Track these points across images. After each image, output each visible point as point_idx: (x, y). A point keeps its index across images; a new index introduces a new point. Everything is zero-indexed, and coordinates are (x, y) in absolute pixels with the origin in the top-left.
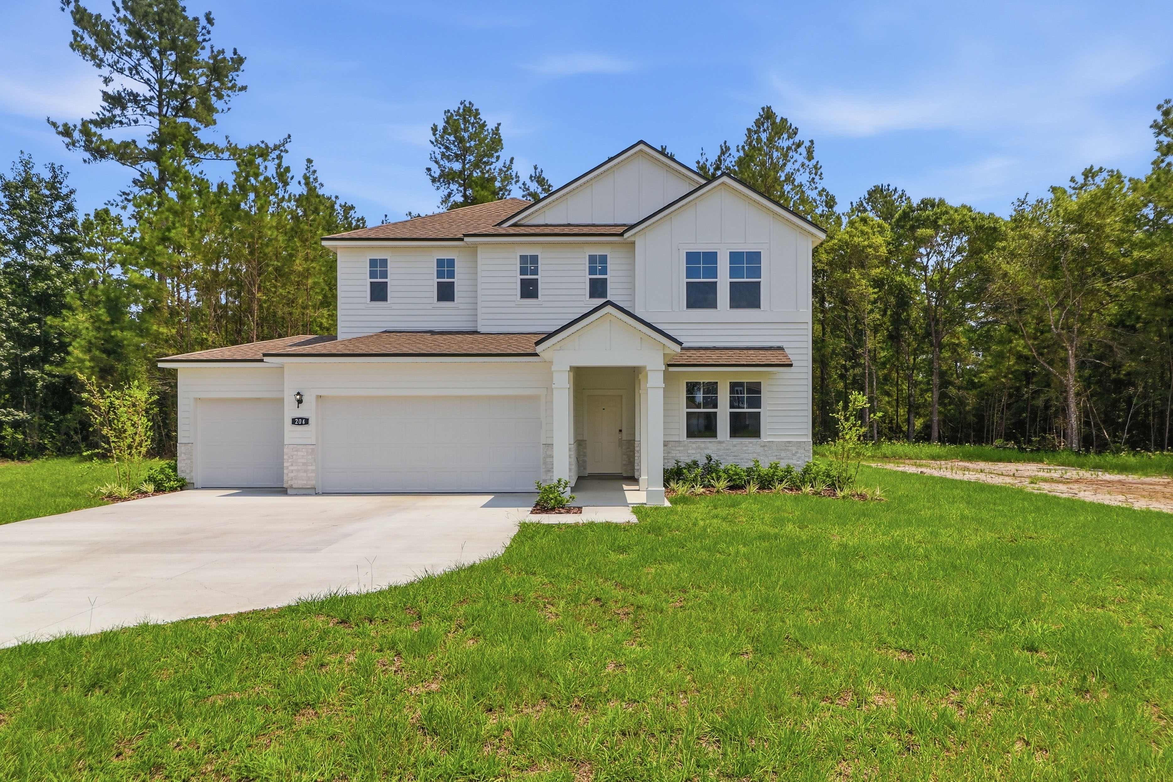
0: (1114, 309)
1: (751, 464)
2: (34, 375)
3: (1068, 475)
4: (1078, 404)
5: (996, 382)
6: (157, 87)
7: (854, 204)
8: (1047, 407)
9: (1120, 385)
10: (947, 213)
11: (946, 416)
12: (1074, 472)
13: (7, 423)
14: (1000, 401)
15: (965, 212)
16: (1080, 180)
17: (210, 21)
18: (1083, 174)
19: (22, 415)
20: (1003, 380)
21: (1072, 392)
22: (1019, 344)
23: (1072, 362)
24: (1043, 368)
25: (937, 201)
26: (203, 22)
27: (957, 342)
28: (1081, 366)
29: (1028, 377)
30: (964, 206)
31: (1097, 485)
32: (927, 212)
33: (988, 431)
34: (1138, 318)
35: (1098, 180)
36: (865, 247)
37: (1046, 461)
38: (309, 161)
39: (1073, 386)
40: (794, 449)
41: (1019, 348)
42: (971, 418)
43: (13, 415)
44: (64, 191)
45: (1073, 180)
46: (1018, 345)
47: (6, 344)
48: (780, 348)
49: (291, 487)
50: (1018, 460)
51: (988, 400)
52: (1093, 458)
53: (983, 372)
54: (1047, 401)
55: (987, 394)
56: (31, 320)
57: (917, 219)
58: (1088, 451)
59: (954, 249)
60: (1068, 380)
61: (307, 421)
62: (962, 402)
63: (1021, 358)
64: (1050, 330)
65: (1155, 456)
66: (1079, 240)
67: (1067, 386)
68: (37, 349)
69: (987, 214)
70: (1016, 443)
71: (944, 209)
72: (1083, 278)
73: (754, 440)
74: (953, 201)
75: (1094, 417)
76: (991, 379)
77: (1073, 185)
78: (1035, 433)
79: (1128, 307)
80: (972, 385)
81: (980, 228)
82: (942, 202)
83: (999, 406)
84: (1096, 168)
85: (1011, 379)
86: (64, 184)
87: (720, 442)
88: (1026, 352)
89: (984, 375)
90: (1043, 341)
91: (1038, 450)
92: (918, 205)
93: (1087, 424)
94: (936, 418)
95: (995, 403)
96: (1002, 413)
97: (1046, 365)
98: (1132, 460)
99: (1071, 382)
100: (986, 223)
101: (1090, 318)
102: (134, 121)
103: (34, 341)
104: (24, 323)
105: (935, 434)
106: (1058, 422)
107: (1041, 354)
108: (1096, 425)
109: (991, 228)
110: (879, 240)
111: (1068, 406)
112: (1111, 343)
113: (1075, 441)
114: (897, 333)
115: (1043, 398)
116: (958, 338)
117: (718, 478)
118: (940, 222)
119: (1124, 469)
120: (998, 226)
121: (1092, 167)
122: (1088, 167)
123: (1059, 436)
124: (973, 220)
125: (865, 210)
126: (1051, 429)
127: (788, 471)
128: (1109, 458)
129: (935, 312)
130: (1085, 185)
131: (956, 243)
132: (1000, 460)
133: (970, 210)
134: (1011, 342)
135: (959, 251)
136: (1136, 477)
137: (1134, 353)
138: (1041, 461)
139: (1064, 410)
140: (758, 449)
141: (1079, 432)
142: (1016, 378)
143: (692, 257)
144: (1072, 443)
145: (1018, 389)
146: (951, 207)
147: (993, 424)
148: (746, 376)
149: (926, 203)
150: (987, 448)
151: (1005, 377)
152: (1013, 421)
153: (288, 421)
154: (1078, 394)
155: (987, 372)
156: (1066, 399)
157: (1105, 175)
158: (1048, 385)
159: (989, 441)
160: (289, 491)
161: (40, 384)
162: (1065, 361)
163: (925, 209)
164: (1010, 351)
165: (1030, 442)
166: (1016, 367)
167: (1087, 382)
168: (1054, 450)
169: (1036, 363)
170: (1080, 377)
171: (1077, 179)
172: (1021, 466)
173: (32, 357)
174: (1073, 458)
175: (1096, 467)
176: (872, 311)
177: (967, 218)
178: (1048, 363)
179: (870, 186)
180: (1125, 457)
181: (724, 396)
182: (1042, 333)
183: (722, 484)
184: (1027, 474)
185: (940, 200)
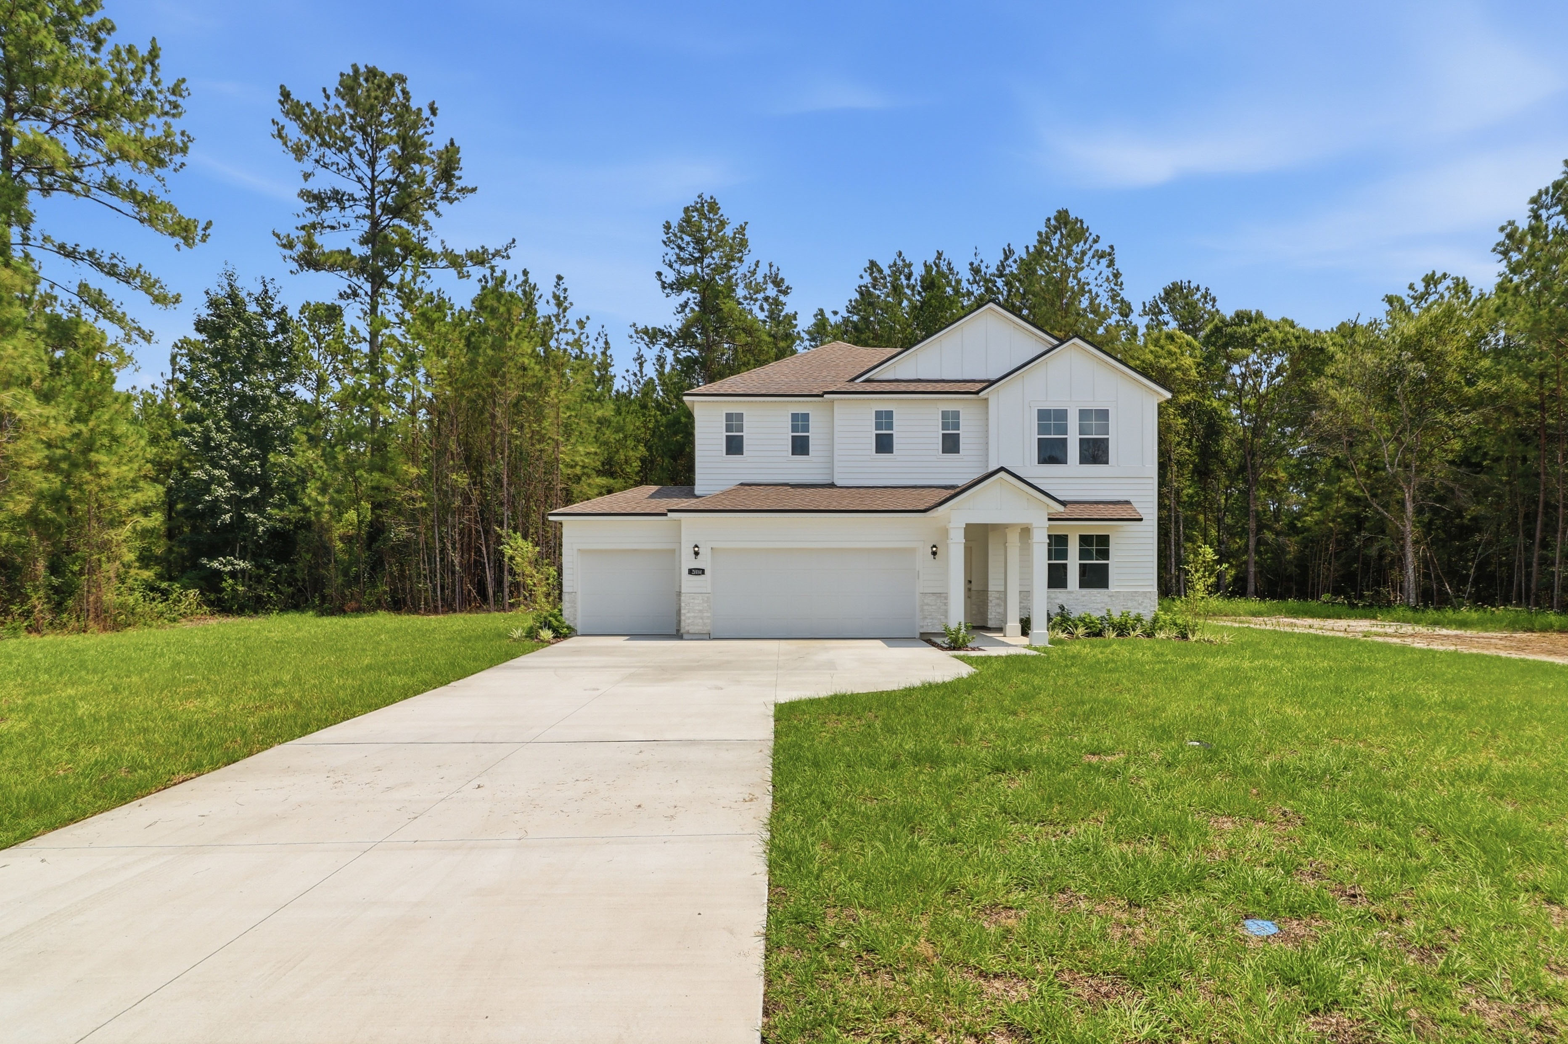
0: (1457, 445)
1: (1104, 613)
2: (255, 519)
3: (1402, 631)
4: (1416, 553)
5: (1323, 526)
6: (369, 186)
7: (1147, 305)
8: (1381, 557)
9: (1465, 532)
10: (1266, 330)
11: (1262, 566)
12: (1410, 628)
13: (226, 573)
14: (1327, 549)
15: (1288, 329)
16: (1420, 287)
17: (434, 111)
18: (1423, 280)
19: (241, 564)
20: (1331, 524)
21: (1409, 539)
22: (1349, 483)
23: (1410, 507)
24: (1377, 512)
25: (1253, 313)
26: (426, 113)
27: (1275, 477)
28: (1419, 511)
29: (1359, 522)
30: (1285, 320)
31: (1432, 638)
32: (1243, 328)
33: (1313, 585)
34: (1486, 454)
35: (1441, 288)
36: (1173, 370)
37: (1380, 617)
38: (560, 278)
39: (1410, 530)
40: (1140, 599)
41: (1349, 489)
42: (1292, 569)
43: (232, 564)
44: (276, 308)
45: (1411, 287)
46: (1348, 485)
47: (227, 484)
48: (1128, 502)
49: (688, 633)
50: (1349, 616)
51: (1312, 547)
52: (1432, 614)
53: (1307, 515)
54: (1381, 550)
55: (1312, 541)
56: (252, 456)
57: (1232, 336)
58: (1426, 606)
59: (1273, 369)
60: (1404, 526)
61: (703, 572)
62: (1281, 550)
63: (1351, 499)
64: (1384, 469)
65: (1500, 611)
66: (1417, 369)
67: (1403, 533)
68: (257, 490)
69: (1312, 331)
70: (1345, 598)
71: (1263, 325)
72: (1420, 412)
73: (1102, 591)
74: (1273, 315)
75: (1435, 568)
76: (1316, 523)
77: (1412, 293)
78: (1367, 586)
79: (1474, 441)
80: (1293, 528)
81: (1305, 348)
82: (1259, 315)
83: (1326, 555)
84: (1438, 275)
85: (1340, 524)
86: (277, 300)
87: (1070, 592)
88: (1357, 493)
89: (1309, 518)
90: (1377, 480)
91: (1371, 605)
92: (1232, 319)
93: (1427, 576)
94: (1252, 569)
95: (1321, 551)
96: (1330, 564)
97: (1380, 509)
98: (1474, 615)
99: (1408, 528)
100: (1311, 343)
101: (1431, 455)
102: (345, 226)
103: (253, 480)
104: (245, 460)
105: (1251, 588)
106: (1395, 573)
107: (1374, 496)
108: (1438, 577)
109: (1317, 348)
110: (1187, 361)
111: (1404, 555)
112: (1451, 485)
113: (1413, 595)
114: (1206, 468)
115: (1376, 547)
116: (1276, 473)
117: (1076, 627)
118: (1259, 341)
119: (1463, 624)
120: (1325, 346)
121: (1434, 272)
122: (1430, 273)
123: (1394, 590)
124: (1297, 338)
125: (1161, 312)
126: (1385, 583)
127: (1138, 619)
128: (1450, 614)
129: (1252, 444)
130: (1428, 293)
131: (1276, 361)
132: (1328, 617)
133: (1293, 326)
134: (1339, 480)
135: (1280, 370)
136: (1475, 632)
137: (1479, 495)
138: (1375, 618)
139: (1400, 559)
140: (1107, 599)
141: (1417, 584)
142: (1346, 522)
143: (1043, 415)
144: (1408, 598)
145: (1347, 535)
146: (1271, 322)
147: (1319, 576)
148: (1094, 529)
149: (1242, 317)
150: (1313, 604)
151: (1333, 521)
152: (1341, 573)
153: (685, 571)
154: (1416, 542)
155: (1312, 516)
156: (1403, 547)
157: (1448, 282)
158: (1383, 532)
159: (1315, 596)
160: (685, 636)
161: (261, 529)
162: (1402, 503)
163: (1240, 324)
164: (1339, 491)
165: (1361, 597)
166: (1346, 510)
167: (1428, 527)
168: (1389, 605)
169: (1369, 506)
170: (1419, 522)
171: (1416, 287)
172: (1353, 623)
173: (253, 499)
174: (1409, 614)
175: (1436, 623)
176: (1179, 444)
177: (1290, 337)
178: (1383, 506)
179: (1167, 283)
180: (1466, 613)
181: (1074, 548)
182: (1376, 469)
183: (1081, 631)
184: (1360, 629)
185: (1258, 312)
